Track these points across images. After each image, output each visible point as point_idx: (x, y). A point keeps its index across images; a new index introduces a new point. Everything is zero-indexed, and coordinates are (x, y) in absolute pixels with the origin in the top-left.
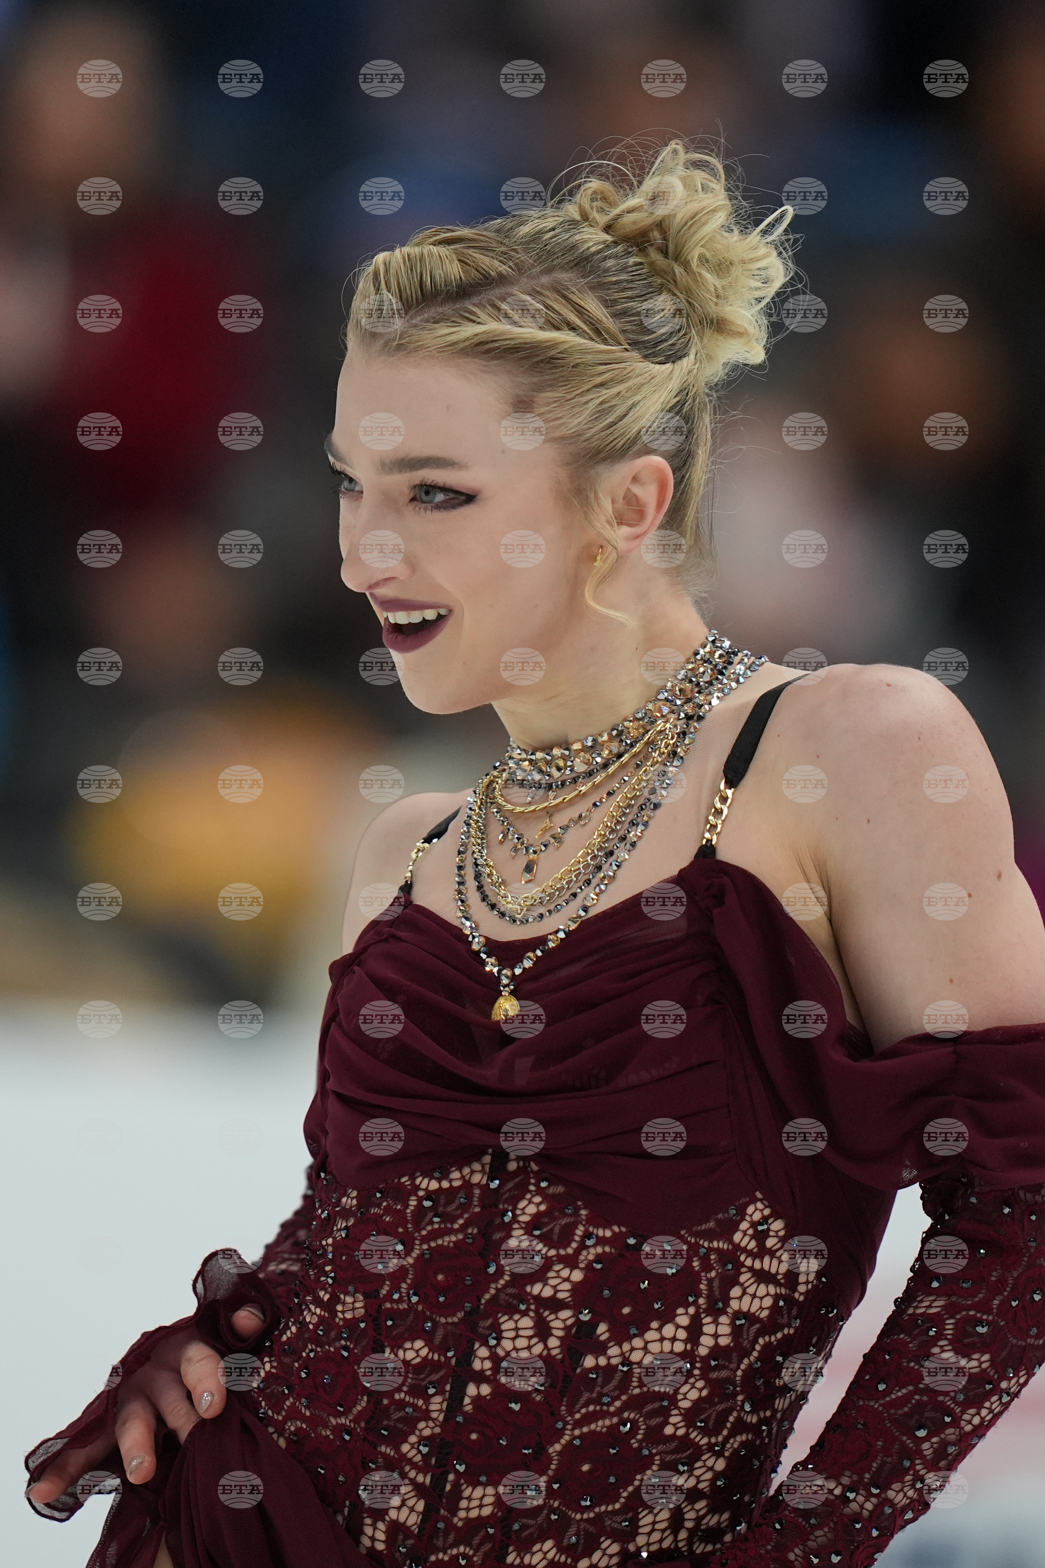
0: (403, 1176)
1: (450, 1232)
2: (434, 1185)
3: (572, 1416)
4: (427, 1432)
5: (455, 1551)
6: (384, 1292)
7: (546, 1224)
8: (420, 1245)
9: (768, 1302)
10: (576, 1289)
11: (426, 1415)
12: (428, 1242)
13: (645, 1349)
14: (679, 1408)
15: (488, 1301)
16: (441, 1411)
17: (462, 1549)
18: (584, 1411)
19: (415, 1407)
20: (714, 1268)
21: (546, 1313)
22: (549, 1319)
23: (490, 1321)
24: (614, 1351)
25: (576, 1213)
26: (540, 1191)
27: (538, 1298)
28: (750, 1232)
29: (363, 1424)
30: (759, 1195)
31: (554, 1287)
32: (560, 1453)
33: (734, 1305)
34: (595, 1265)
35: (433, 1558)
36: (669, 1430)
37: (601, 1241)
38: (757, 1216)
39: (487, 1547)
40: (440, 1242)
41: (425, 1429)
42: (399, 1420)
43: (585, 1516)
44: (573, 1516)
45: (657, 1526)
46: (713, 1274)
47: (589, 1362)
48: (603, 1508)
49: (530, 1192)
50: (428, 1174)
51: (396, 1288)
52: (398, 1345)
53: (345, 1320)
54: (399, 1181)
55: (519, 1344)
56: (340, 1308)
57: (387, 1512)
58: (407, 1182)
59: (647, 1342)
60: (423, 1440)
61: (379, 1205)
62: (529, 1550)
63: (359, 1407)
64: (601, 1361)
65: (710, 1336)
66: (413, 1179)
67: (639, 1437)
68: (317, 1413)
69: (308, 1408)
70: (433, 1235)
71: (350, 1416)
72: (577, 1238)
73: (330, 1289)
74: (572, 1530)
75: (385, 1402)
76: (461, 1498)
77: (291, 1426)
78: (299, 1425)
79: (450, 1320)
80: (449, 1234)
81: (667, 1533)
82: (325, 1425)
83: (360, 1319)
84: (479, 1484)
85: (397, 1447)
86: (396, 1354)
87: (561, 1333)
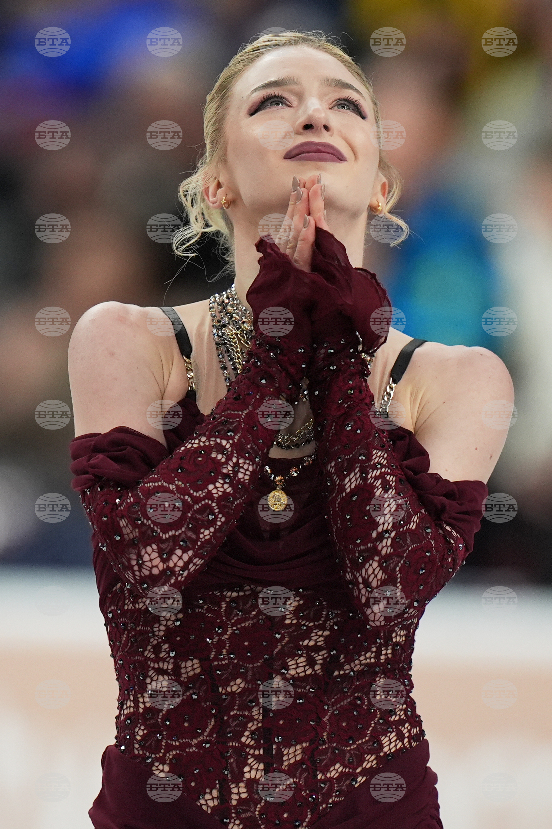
0: (215, 591)
2: (235, 594)
3: (331, 701)
4: (254, 728)
6: (212, 656)
7: (305, 610)
8: (232, 627)
10: (327, 640)
11: (251, 719)
12: (236, 626)
15: (278, 652)
16: (259, 714)
19: (244, 716)
21: (313, 654)
22: (315, 656)
23: (281, 661)
24: (347, 667)
25: (321, 604)
26: (298, 594)
27: (307, 647)
29: (214, 736)
31: (315, 640)
32: (328, 720)
34: (335, 627)
37: (336, 615)
39: (305, 775)
40: (243, 625)
41: (252, 726)
42: (235, 726)
43: (352, 747)
44: (346, 749)
45: (392, 741)
47: (336, 673)
48: (360, 742)
50: (231, 589)
51: (219, 653)
52: (226, 684)
53: (189, 677)
54: (213, 593)
55: (299, 670)
56: (183, 671)
57: (243, 776)
58: (219, 594)
59: (361, 661)
60: (252, 733)
61: (202, 608)
62: (328, 770)
63: (210, 727)
64: (342, 672)
65: (384, 655)
66: (222, 592)
67: (366, 703)
68: (184, 741)
69: (178, 740)
70: (239, 622)
71: (205, 734)
72: (324, 615)
73: (172, 661)
74: (348, 755)
75: (226, 718)
76: (283, 755)
77: (170, 755)
78: (174, 753)
79: (255, 665)
80: (248, 620)
81: (398, 741)
82: (191, 746)
83: (199, 674)
84: (292, 745)
85: (239, 740)
86: (226, 690)
87: (321, 662)
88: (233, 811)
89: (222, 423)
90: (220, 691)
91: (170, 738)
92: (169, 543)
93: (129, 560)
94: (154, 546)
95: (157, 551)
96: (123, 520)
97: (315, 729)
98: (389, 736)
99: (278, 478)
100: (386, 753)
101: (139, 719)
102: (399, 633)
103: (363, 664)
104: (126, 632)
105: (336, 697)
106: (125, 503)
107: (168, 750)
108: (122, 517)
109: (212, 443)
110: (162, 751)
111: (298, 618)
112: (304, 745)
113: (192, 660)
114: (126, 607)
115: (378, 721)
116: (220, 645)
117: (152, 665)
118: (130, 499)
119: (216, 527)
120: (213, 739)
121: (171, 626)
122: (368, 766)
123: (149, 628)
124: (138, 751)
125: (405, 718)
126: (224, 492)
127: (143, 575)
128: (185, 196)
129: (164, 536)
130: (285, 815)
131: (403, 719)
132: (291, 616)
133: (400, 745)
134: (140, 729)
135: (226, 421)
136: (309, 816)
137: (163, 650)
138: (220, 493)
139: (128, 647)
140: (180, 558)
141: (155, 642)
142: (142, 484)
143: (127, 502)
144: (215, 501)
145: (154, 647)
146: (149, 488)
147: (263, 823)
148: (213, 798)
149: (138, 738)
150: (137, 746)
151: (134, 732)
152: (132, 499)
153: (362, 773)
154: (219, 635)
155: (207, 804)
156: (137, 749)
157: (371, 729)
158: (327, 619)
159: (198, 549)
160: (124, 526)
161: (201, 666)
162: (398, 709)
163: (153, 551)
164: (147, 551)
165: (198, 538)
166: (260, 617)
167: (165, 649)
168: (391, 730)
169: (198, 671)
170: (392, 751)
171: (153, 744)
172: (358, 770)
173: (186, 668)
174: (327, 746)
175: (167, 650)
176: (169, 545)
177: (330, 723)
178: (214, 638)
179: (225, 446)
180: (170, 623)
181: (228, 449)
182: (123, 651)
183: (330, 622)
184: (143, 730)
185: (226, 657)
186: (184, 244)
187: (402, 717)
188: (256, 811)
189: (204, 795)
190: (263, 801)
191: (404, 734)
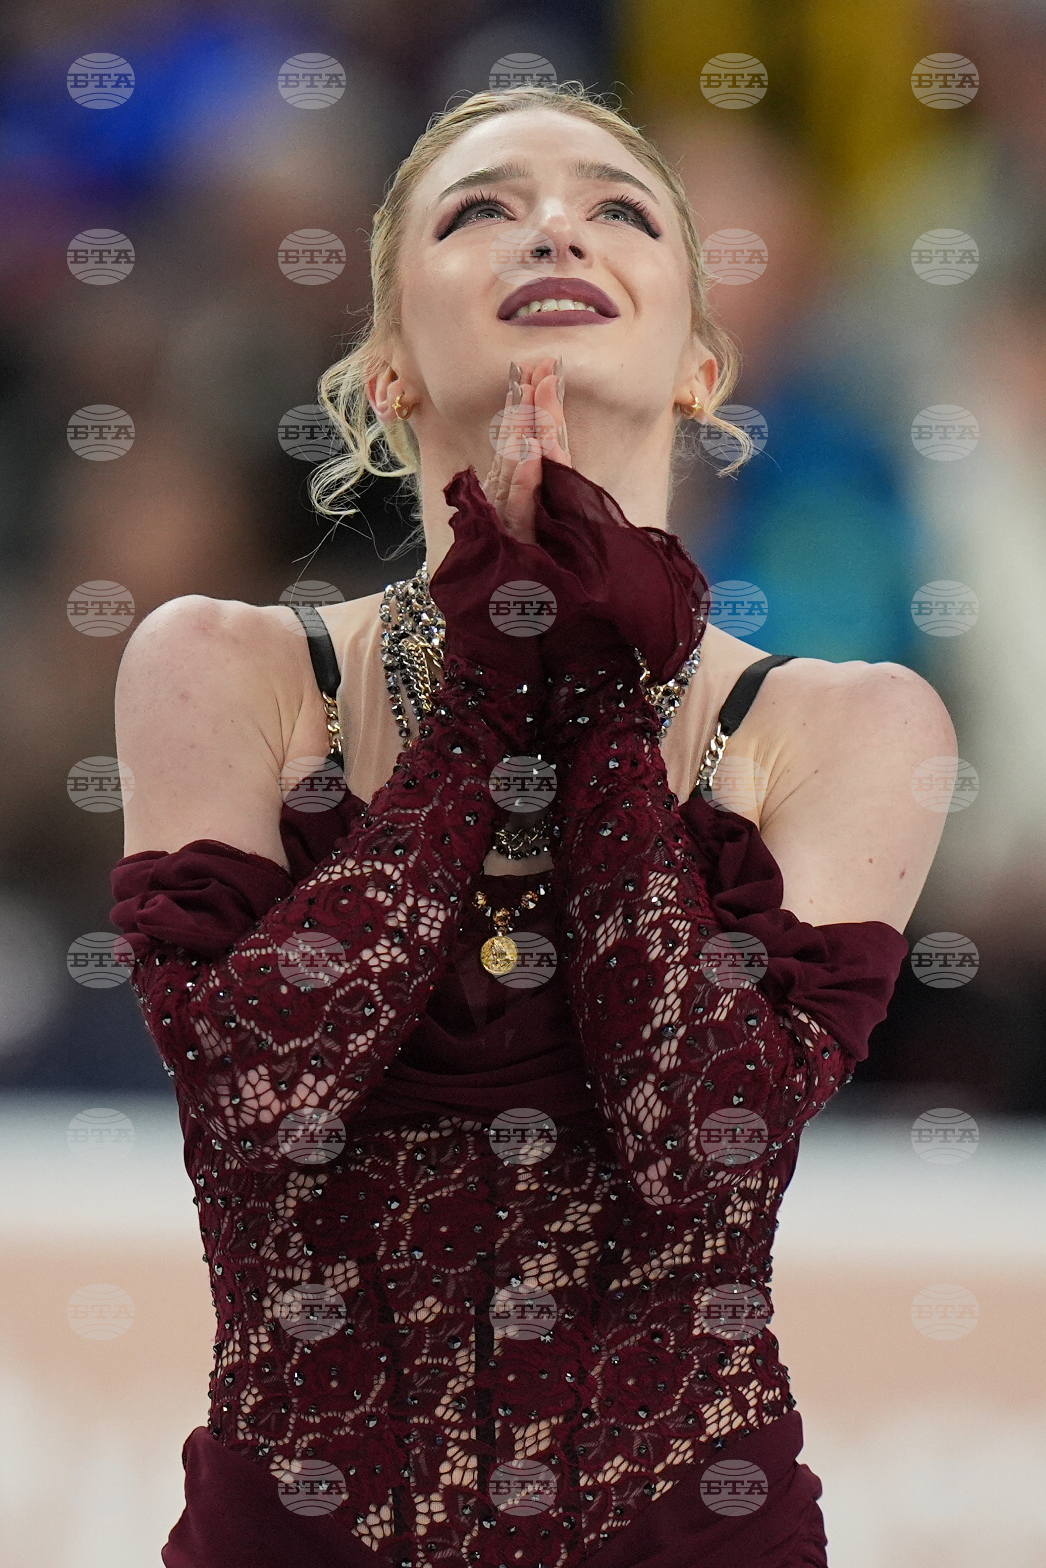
0: (386, 1130)
1: (447, 1183)
2: (422, 1136)
3: (604, 1337)
4: (459, 1389)
6: (380, 1253)
7: (554, 1165)
8: (416, 1199)
9: (750, 1216)
10: (595, 1218)
11: (454, 1372)
12: (424, 1196)
13: (661, 1266)
15: (503, 1245)
16: (469, 1362)
19: (440, 1366)
21: (569, 1248)
22: (572, 1252)
23: (508, 1263)
24: (635, 1272)
25: (584, 1152)
27: (558, 1235)
29: (384, 1405)
31: (574, 1222)
32: (601, 1374)
33: (728, 1220)
34: (609, 1197)
37: (615, 1174)
40: (437, 1194)
41: (457, 1386)
42: (425, 1386)
43: (646, 1426)
44: (633, 1428)
45: (723, 1413)
47: (614, 1285)
48: (661, 1415)
50: (415, 1126)
51: (394, 1248)
52: (407, 1307)
54: (382, 1134)
55: (544, 1279)
56: (328, 1283)
57: (438, 1481)
58: (392, 1136)
59: (662, 1261)
60: (457, 1398)
61: (361, 1163)
62: (599, 1469)
63: (378, 1388)
64: (626, 1283)
65: (710, 1248)
66: (398, 1132)
67: (672, 1343)
68: (330, 1414)
69: (318, 1414)
70: (429, 1188)
71: (369, 1402)
72: (590, 1174)
73: (308, 1264)
74: (638, 1441)
75: (406, 1371)
76: (515, 1441)
77: (303, 1442)
78: (311, 1437)
79: (461, 1270)
80: (447, 1185)
81: (735, 1415)
82: (342, 1424)
83: (358, 1289)
84: (531, 1422)
85: (430, 1413)
86: (407, 1319)
87: (584, 1263)
88: (420, 1547)
89: (383, 832)
90: (396, 1320)
91: (304, 1409)
92: (291, 1062)
93: (216, 1097)
94: (263, 1070)
95: (267, 1078)
96: (201, 1022)
97: (576, 1392)
98: (718, 1404)
99: (500, 914)
100: (710, 1436)
101: (248, 1375)
102: (739, 1207)
103: (667, 1268)
104: (228, 1213)
105: (615, 1331)
106: (204, 990)
107: (299, 1433)
108: (199, 1016)
109: (366, 870)
110: (289, 1434)
111: (540, 1180)
112: (554, 1421)
113: (343, 1262)
114: (228, 1166)
115: (696, 1375)
116: (396, 1232)
117: (274, 1273)
118: (214, 982)
119: (378, 1028)
120: (383, 1412)
121: (306, 1199)
122: (677, 1461)
123: (268, 1204)
124: (245, 1434)
125: (750, 1371)
126: (393, 963)
127: (242, 1125)
128: (332, 399)
129: (280, 1050)
130: (518, 1555)
131: (747, 1372)
132: (529, 1175)
133: (738, 1421)
134: (250, 1393)
135: (392, 829)
136: (564, 1556)
137: (292, 1245)
138: (385, 966)
139: (232, 1241)
140: (312, 1090)
141: (279, 1230)
142: (236, 953)
143: (208, 986)
144: (375, 980)
145: (276, 1239)
146: (248, 959)
148: (382, 1523)
149: (246, 1410)
150: (242, 1425)
151: (239, 1398)
152: (217, 982)
153: (665, 1475)
154: (392, 1213)
155: (370, 1534)
156: (242, 1430)
157: (681, 1391)
158: (597, 1181)
159: (346, 1072)
160: (203, 1032)
161: (360, 1274)
162: (737, 1354)
163: (260, 1079)
164: (250, 1079)
165: (345, 1052)
166: (470, 1179)
167: (296, 1243)
168: (722, 1393)
169: (354, 1283)
170: (724, 1432)
171: (273, 1422)
172: (658, 1469)
173: (333, 1276)
174: (597, 1423)
175: (300, 1244)
176: (290, 1067)
177: (603, 1380)
178: (384, 1219)
179: (392, 875)
180: (304, 1192)
181: (396, 881)
182: (223, 1248)
183: (604, 1187)
184: (255, 1396)
185: (406, 1256)
186: (330, 492)
187: (744, 1370)
188: (462, 1545)
189: (365, 1518)
190: (476, 1528)
191: (747, 1401)
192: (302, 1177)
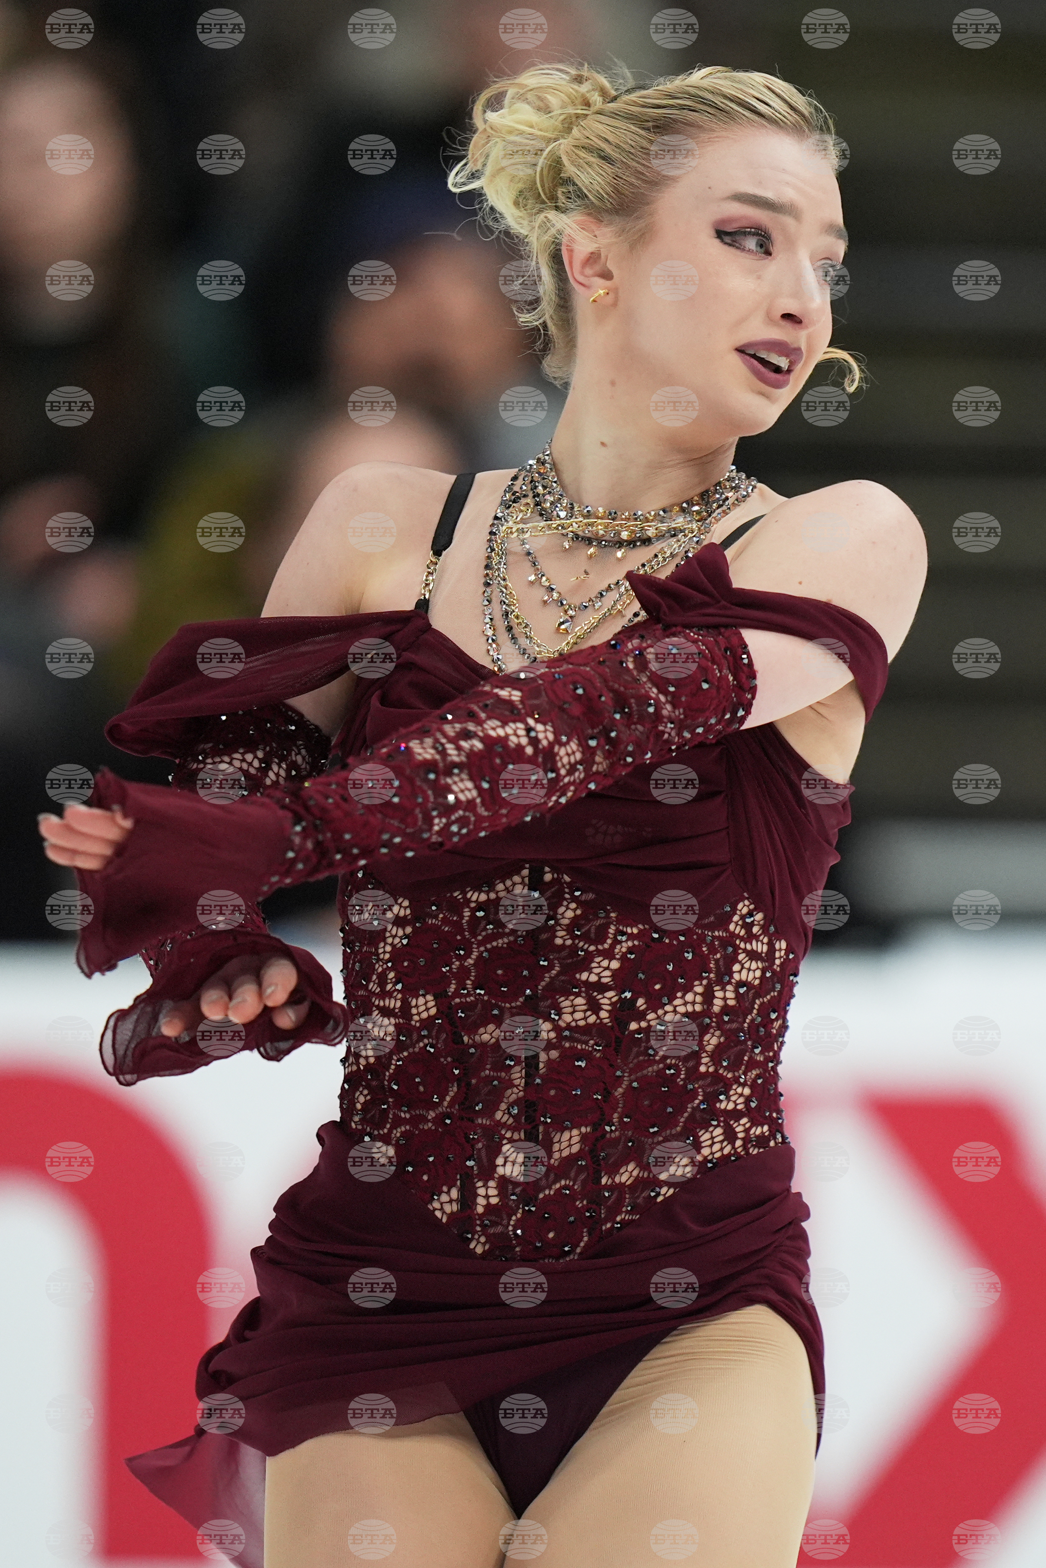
0: (455, 891)
2: (483, 897)
3: (627, 1066)
4: (514, 1098)
5: (558, 1186)
6: (452, 990)
7: (583, 926)
8: (478, 948)
9: (758, 974)
10: (615, 974)
11: (510, 1084)
12: (484, 945)
13: (675, 1011)
14: (706, 1052)
15: (545, 987)
16: (521, 1077)
17: (563, 1182)
18: (635, 1061)
19: (498, 1078)
20: (718, 952)
21: (595, 994)
22: (598, 997)
23: (549, 1001)
24: (651, 1016)
25: (608, 917)
26: (574, 899)
27: (587, 983)
28: (740, 923)
29: (457, 1107)
30: (746, 895)
31: (598, 974)
32: (623, 1094)
33: (736, 976)
34: (629, 956)
35: (541, 1196)
36: (703, 1069)
37: (631, 937)
38: (745, 911)
39: (582, 1177)
40: (495, 944)
41: (513, 1094)
42: (487, 1094)
43: (656, 1140)
44: (646, 1141)
45: (716, 1140)
46: (718, 956)
47: (633, 1026)
49: (566, 899)
50: (478, 889)
51: (462, 986)
52: (473, 1031)
53: (421, 1020)
54: (452, 895)
55: (577, 1016)
56: (414, 1011)
57: (495, 1171)
58: (460, 896)
59: (675, 1007)
60: (511, 1105)
61: (436, 917)
62: (617, 1172)
63: (451, 1094)
64: (643, 1025)
65: (720, 998)
66: (464, 893)
67: (682, 1076)
68: (418, 1112)
69: (408, 1111)
70: (488, 939)
71: (445, 1104)
72: (611, 935)
73: (400, 996)
74: (648, 1152)
75: (474, 1081)
76: (553, 1143)
77: (397, 1133)
78: (403, 1129)
79: (514, 1005)
80: (502, 937)
81: (725, 1143)
82: (426, 1120)
83: (435, 1017)
84: (566, 1128)
85: (491, 1115)
86: (474, 1040)
87: (609, 1008)
88: (478, 1222)
90: (466, 1042)
91: (398, 1105)
97: (601, 1107)
98: (713, 1131)
100: (706, 1157)
101: (361, 1080)
102: (746, 965)
103: (682, 1013)
107: (394, 1126)
110: (388, 1126)
111: (574, 937)
112: (583, 1130)
113: (424, 996)
115: (698, 1105)
116: (463, 974)
117: (377, 1003)
120: (456, 1112)
121: (398, 946)
123: (374, 950)
124: (357, 1125)
125: (743, 1109)
130: (551, 1235)
131: (740, 1110)
132: (564, 933)
133: (728, 1149)
134: (361, 1093)
136: (586, 1239)
137: (389, 981)
141: (380, 969)
145: (379, 976)
147: (518, 1245)
148: (451, 1201)
149: (359, 1107)
150: (356, 1118)
151: (354, 1098)
153: (669, 1183)
154: (459, 958)
155: (442, 1209)
156: (356, 1122)
157: (686, 1115)
158: (617, 941)
161: (436, 1006)
162: (734, 1092)
166: (520, 933)
167: (391, 979)
168: (717, 1123)
169: (433, 1012)
170: (716, 1156)
171: (377, 1116)
173: (417, 1006)
174: (616, 1135)
175: (394, 980)
177: (624, 1100)
178: (453, 963)
180: (397, 940)
183: (622, 947)
184: (365, 1096)
185: (472, 992)
187: (738, 1107)
188: (509, 1224)
189: (439, 1195)
190: (520, 1211)
191: (736, 1133)
192: (395, 928)
